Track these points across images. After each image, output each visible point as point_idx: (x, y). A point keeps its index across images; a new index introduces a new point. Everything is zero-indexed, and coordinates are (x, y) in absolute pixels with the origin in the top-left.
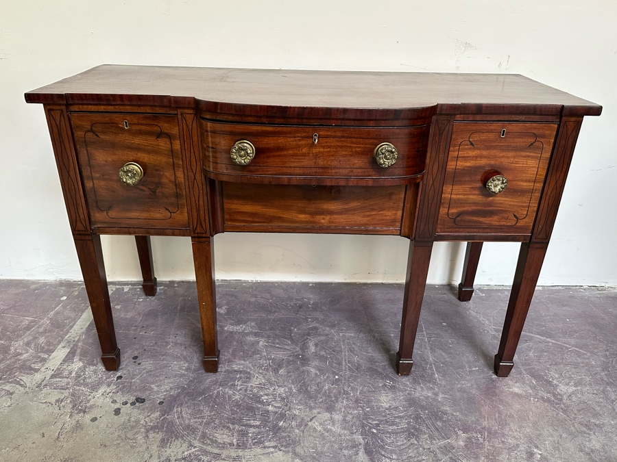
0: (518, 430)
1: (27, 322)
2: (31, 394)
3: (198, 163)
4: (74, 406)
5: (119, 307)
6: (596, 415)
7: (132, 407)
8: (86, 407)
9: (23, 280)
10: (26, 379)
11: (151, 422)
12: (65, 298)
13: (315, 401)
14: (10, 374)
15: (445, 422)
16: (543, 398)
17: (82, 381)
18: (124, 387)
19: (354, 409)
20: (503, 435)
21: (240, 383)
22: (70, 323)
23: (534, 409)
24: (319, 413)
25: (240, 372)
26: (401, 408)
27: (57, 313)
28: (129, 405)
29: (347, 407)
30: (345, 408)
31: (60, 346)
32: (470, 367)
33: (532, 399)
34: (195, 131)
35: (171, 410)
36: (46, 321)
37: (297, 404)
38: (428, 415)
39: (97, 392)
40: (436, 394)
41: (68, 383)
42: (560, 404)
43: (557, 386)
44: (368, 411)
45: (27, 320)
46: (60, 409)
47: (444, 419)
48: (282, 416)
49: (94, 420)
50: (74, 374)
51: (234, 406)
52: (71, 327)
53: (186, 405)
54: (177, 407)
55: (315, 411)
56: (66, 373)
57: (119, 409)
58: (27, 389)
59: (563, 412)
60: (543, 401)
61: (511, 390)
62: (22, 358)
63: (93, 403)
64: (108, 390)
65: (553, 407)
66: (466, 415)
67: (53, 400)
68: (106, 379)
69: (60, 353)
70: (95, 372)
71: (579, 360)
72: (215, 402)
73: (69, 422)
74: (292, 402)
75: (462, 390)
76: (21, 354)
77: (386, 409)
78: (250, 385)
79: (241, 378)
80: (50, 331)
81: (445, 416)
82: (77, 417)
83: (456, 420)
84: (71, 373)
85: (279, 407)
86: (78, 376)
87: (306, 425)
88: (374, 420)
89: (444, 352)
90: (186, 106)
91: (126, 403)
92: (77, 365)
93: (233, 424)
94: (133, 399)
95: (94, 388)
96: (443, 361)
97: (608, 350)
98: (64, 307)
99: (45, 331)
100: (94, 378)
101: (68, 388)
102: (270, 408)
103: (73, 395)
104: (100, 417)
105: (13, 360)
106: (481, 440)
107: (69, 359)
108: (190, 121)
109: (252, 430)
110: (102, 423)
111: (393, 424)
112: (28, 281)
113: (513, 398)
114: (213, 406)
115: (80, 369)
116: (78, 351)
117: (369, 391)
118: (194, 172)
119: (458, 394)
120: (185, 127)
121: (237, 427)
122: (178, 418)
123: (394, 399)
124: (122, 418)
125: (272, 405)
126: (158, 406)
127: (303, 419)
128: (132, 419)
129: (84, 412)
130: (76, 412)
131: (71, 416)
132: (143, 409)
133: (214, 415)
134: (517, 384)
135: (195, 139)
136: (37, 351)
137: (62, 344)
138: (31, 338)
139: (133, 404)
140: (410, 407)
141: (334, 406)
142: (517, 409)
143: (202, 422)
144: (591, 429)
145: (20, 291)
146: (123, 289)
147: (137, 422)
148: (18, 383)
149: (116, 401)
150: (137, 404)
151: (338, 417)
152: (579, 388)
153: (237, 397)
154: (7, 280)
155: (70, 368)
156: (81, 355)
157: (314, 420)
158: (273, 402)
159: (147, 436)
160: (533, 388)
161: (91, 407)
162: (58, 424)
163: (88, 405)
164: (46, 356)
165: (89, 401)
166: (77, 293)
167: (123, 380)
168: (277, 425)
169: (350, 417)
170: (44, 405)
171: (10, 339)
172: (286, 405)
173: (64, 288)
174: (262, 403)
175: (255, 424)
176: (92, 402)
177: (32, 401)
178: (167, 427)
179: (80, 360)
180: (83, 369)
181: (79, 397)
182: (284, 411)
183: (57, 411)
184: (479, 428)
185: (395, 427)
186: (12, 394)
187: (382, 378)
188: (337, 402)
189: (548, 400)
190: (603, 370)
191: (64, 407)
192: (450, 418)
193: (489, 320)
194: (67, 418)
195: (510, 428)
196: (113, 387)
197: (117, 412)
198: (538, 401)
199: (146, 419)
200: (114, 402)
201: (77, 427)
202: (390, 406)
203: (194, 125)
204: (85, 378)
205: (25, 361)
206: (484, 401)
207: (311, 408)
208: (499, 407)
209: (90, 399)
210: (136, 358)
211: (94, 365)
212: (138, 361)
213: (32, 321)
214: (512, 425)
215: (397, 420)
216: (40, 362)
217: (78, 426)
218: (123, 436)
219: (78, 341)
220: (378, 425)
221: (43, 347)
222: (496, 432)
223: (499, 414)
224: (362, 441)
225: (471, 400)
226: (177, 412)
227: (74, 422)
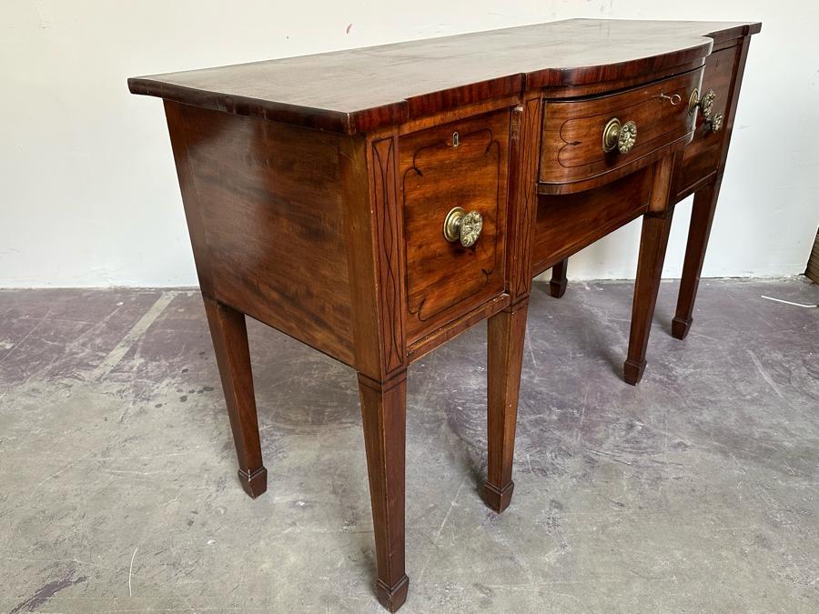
1: (81, 326)
2: (90, 387)
4: (136, 396)
5: (182, 310)
6: (713, 393)
7: (200, 395)
8: (150, 396)
9: (75, 289)
10: (83, 374)
12: (121, 303)
14: (67, 371)
15: (539, 400)
16: (654, 379)
17: (144, 375)
18: (190, 378)
20: (603, 411)
21: (316, 372)
22: (128, 325)
23: (642, 389)
25: (317, 363)
27: (114, 317)
28: (196, 393)
30: (430, 391)
31: (119, 346)
32: (574, 354)
36: (102, 325)
39: (161, 383)
40: (532, 377)
41: (129, 377)
42: (673, 384)
43: (673, 368)
44: (454, 393)
45: (81, 324)
46: (122, 398)
49: (159, 406)
50: (135, 369)
52: (130, 329)
53: (259, 391)
56: (126, 368)
57: (186, 397)
58: (86, 383)
59: (675, 391)
62: (78, 356)
63: (157, 393)
64: (173, 382)
65: (665, 386)
66: (563, 395)
67: (114, 391)
68: (170, 373)
69: (119, 352)
70: (158, 367)
71: (704, 345)
72: (289, 388)
73: (132, 408)
75: (562, 373)
76: (77, 353)
77: (475, 390)
78: (327, 373)
79: (317, 368)
80: (106, 333)
81: (539, 395)
82: (143, 404)
83: (551, 399)
84: (132, 368)
86: (140, 371)
88: (460, 400)
89: (547, 341)
91: (193, 392)
92: (138, 361)
93: (308, 405)
94: (200, 388)
95: (158, 380)
96: (543, 349)
97: (740, 336)
98: (121, 311)
99: (102, 333)
100: (157, 371)
101: (129, 381)
102: (349, 392)
103: (135, 386)
104: (166, 404)
105: (69, 358)
106: (577, 415)
107: (129, 356)
109: (329, 410)
110: (167, 409)
112: (79, 289)
114: (287, 392)
115: (141, 364)
116: (139, 349)
117: (457, 376)
119: (557, 377)
121: (312, 408)
123: (484, 383)
124: (189, 404)
125: (351, 390)
128: (200, 404)
129: (148, 400)
130: (139, 400)
131: (134, 403)
132: (212, 397)
133: (288, 398)
136: (94, 351)
137: (121, 344)
138: (86, 339)
139: (200, 392)
141: (418, 389)
143: (276, 404)
144: (704, 405)
145: (71, 298)
146: (186, 294)
147: (205, 406)
148: (76, 378)
149: (182, 390)
150: (205, 393)
151: (421, 398)
152: (698, 370)
153: (313, 384)
154: (57, 289)
155: (130, 364)
156: (142, 352)
159: (217, 418)
161: (155, 396)
162: (120, 410)
163: (152, 394)
164: (104, 354)
165: (152, 391)
166: (134, 299)
167: (189, 373)
169: (435, 397)
170: (105, 395)
171: (64, 341)
173: (119, 295)
174: (341, 388)
175: (332, 405)
176: (156, 391)
177: (92, 392)
179: (141, 357)
180: (146, 364)
181: (142, 388)
183: (119, 399)
184: (576, 405)
186: (70, 386)
187: (474, 365)
188: (421, 385)
189: (661, 381)
190: (730, 354)
191: (126, 396)
192: (544, 397)
193: (603, 312)
194: (131, 405)
195: (612, 405)
196: (178, 379)
197: (184, 399)
198: (648, 382)
199: (216, 404)
200: (180, 391)
202: (479, 388)
204: (148, 372)
205: (82, 359)
206: (586, 383)
209: (154, 389)
210: (202, 354)
211: (157, 361)
212: (205, 356)
213: (87, 325)
214: (614, 402)
216: (99, 359)
217: (142, 412)
218: (190, 418)
219: (138, 341)
220: (464, 404)
221: (101, 347)
222: (595, 408)
223: (601, 393)
224: (446, 417)
225: (572, 382)
227: (137, 409)
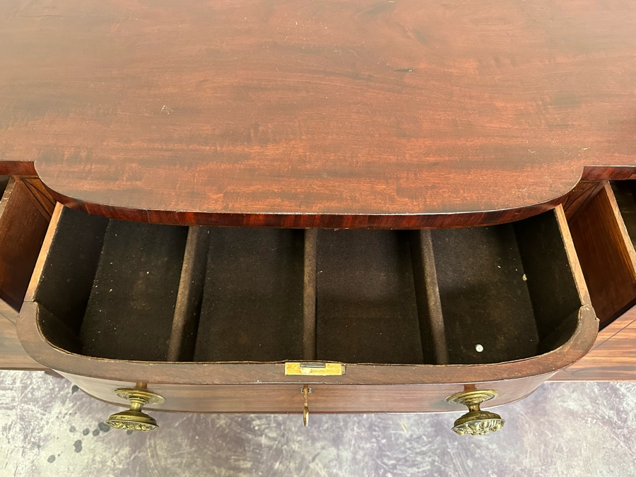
0: (565, 472)
4: (26, 437)
7: (95, 438)
8: (40, 439)
11: (120, 463)
13: (319, 427)
16: (603, 418)
17: (30, 395)
18: (82, 405)
19: (367, 440)
23: (589, 437)
24: (323, 448)
26: (424, 437)
28: (91, 435)
29: (359, 438)
30: (356, 440)
33: (590, 419)
35: (143, 443)
37: (296, 433)
38: (457, 448)
39: (50, 413)
41: (13, 400)
42: (622, 428)
43: (624, 396)
44: (383, 444)
46: (9, 442)
47: (477, 455)
48: (278, 454)
49: (52, 459)
50: (18, 384)
51: (218, 437)
53: (161, 435)
54: (150, 439)
55: (319, 445)
57: (80, 442)
59: (624, 442)
60: (604, 423)
61: (565, 405)
63: (47, 432)
64: (64, 411)
65: (614, 433)
66: (503, 449)
68: (59, 391)
72: (195, 430)
73: (25, 464)
74: (290, 430)
77: (408, 440)
81: (478, 451)
82: (31, 455)
83: (492, 457)
84: (14, 382)
85: (274, 439)
86: (25, 387)
87: (308, 468)
88: (390, 458)
91: (86, 432)
93: (219, 466)
94: (94, 426)
95: (46, 407)
100: (44, 389)
101: (14, 407)
102: (263, 440)
103: (22, 418)
104: (59, 455)
110: (62, 465)
111: (414, 465)
113: (566, 418)
114: (193, 438)
122: (152, 456)
123: (417, 424)
124: (85, 457)
125: (266, 436)
126: (127, 436)
127: (303, 458)
128: (98, 459)
129: (40, 446)
130: (29, 446)
131: (24, 452)
132: (109, 442)
133: (195, 451)
134: (574, 395)
139: (96, 433)
140: (437, 436)
141: (343, 435)
142: (569, 437)
143: (182, 462)
147: (103, 462)
149: (75, 429)
150: (101, 434)
151: (346, 454)
157: (317, 460)
158: (267, 431)
160: (594, 401)
161: (46, 439)
162: (9, 466)
163: (42, 435)
165: (42, 429)
168: (271, 467)
169: (361, 453)
172: (283, 436)
174: (252, 431)
175: (245, 466)
176: (45, 432)
178: (139, 471)
181: (30, 422)
182: (280, 446)
183: (6, 444)
185: (415, 470)
188: (346, 428)
191: (13, 438)
192: (483, 453)
194: (20, 457)
195: (556, 469)
196: (69, 405)
197: (78, 446)
198: (596, 422)
199: (114, 459)
200: (73, 430)
201: (33, 471)
202: (411, 436)
204: (33, 388)
206: (529, 425)
207: (314, 440)
208: (547, 435)
209: (43, 425)
215: (419, 459)
220: (394, 467)
223: (545, 445)
226: (150, 446)
227: (28, 463)
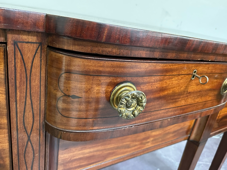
3: (37, 118)
34: (36, 71)
90: (28, 29)
108: (28, 56)
118: (29, 131)
120: (19, 65)
135: (36, 83)
203: (37, 61)
